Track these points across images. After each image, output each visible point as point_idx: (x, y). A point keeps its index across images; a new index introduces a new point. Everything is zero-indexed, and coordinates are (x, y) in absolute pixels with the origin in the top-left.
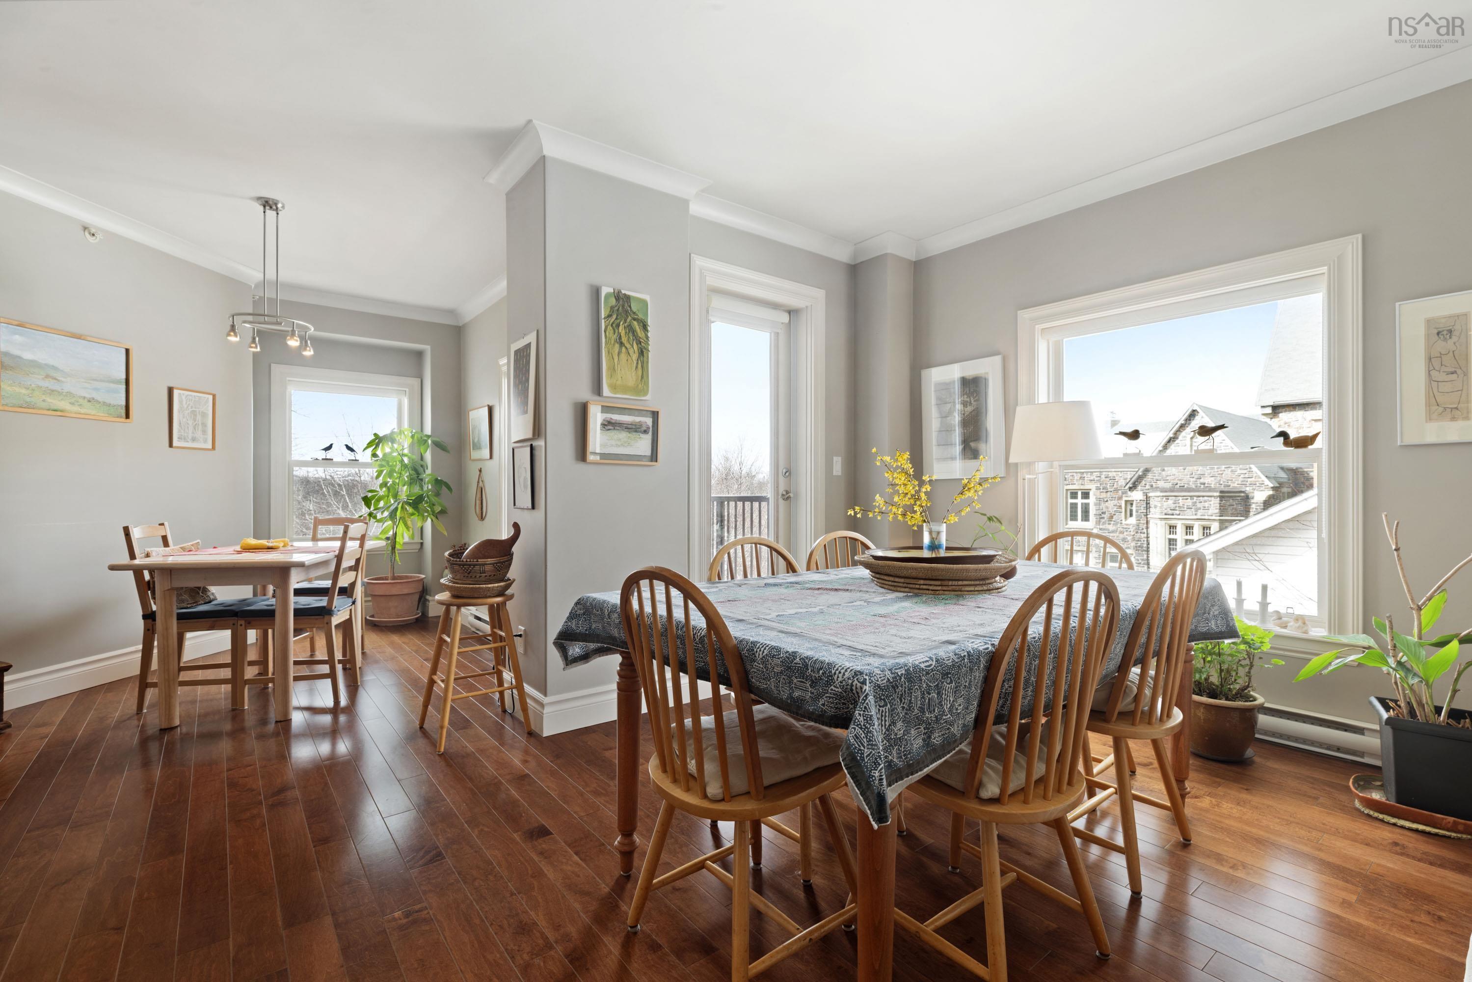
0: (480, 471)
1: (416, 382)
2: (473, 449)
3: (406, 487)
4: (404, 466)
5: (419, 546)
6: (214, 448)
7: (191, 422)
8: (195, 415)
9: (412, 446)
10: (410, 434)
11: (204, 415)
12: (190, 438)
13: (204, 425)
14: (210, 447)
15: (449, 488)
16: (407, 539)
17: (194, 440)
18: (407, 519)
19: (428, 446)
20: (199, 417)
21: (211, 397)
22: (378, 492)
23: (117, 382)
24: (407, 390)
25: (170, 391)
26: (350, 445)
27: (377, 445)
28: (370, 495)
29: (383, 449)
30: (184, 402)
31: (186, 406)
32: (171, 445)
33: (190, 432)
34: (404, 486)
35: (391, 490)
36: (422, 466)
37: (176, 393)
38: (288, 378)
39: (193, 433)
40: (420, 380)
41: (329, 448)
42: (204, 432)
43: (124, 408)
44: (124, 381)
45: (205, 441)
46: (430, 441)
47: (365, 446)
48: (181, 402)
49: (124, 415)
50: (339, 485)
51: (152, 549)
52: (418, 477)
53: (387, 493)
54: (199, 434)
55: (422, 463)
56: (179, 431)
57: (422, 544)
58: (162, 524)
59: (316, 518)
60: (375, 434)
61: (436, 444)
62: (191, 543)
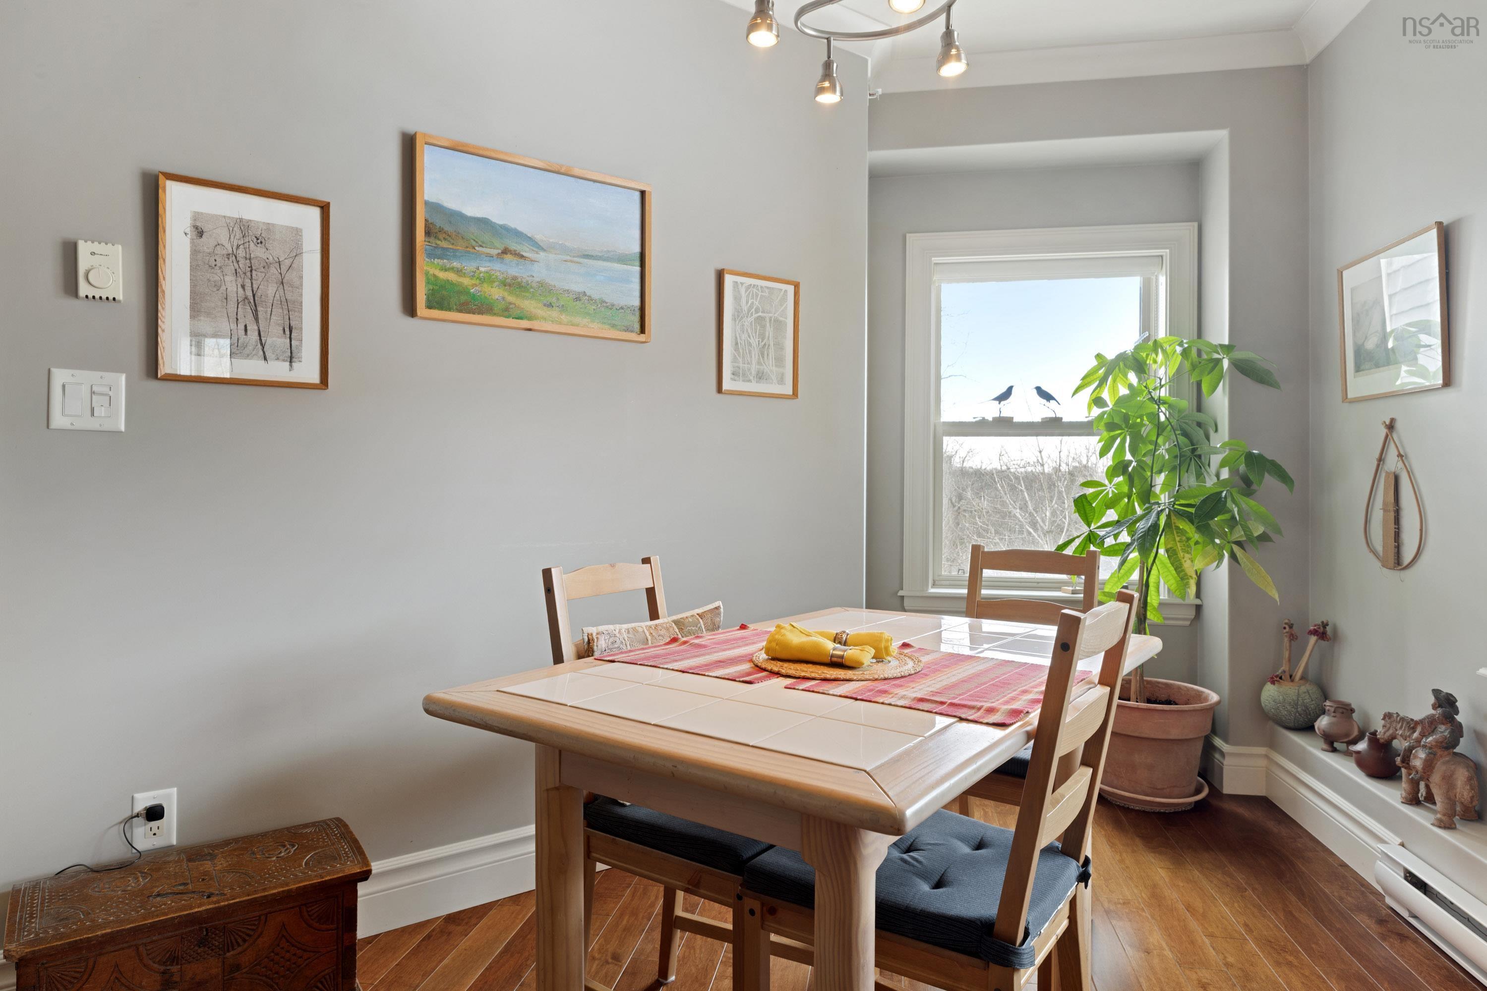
0: (1391, 426)
1: (1187, 231)
2: (1358, 369)
3: (1163, 476)
4: (1160, 428)
5: (1192, 614)
6: (795, 394)
7: (754, 342)
8: (764, 327)
9: (1176, 379)
10: (1179, 349)
11: (778, 325)
12: (754, 372)
13: (780, 347)
14: (790, 392)
15: (1283, 476)
16: (1164, 596)
17: (761, 377)
18: (1181, 554)
19: (1221, 377)
20: (769, 331)
21: (791, 289)
22: (1105, 486)
23: (623, 259)
24: (1165, 252)
25: (720, 276)
26: (1044, 388)
27: (1103, 381)
28: (1090, 491)
29: (1114, 389)
30: (744, 300)
31: (745, 308)
32: (719, 390)
33: (754, 362)
34: (1160, 472)
35: (1136, 481)
36: (1199, 425)
37: (729, 280)
38: (935, 260)
39: (759, 363)
40: (1196, 224)
41: (1006, 395)
42: (779, 361)
43: (638, 313)
44: (638, 255)
45: (781, 381)
46: (1226, 363)
47: (1078, 382)
48: (737, 298)
49: (637, 326)
50: (1017, 478)
51: (602, 628)
52: (1194, 450)
53: (1126, 489)
54: (770, 367)
55: (1200, 417)
56: (735, 360)
57: (1199, 608)
58: (647, 561)
59: (976, 549)
60: (1098, 356)
61: (1243, 368)
62: (700, 611)
